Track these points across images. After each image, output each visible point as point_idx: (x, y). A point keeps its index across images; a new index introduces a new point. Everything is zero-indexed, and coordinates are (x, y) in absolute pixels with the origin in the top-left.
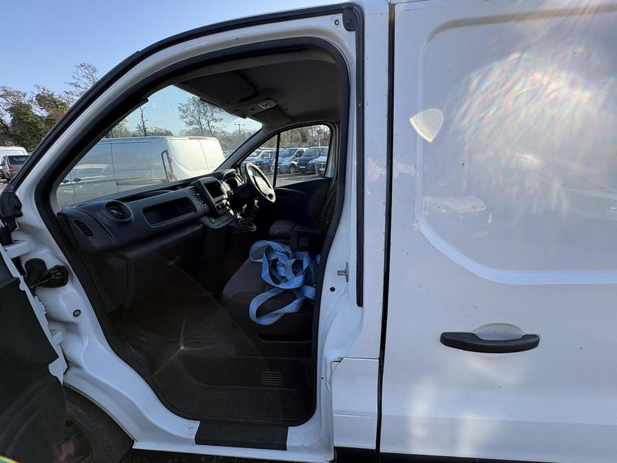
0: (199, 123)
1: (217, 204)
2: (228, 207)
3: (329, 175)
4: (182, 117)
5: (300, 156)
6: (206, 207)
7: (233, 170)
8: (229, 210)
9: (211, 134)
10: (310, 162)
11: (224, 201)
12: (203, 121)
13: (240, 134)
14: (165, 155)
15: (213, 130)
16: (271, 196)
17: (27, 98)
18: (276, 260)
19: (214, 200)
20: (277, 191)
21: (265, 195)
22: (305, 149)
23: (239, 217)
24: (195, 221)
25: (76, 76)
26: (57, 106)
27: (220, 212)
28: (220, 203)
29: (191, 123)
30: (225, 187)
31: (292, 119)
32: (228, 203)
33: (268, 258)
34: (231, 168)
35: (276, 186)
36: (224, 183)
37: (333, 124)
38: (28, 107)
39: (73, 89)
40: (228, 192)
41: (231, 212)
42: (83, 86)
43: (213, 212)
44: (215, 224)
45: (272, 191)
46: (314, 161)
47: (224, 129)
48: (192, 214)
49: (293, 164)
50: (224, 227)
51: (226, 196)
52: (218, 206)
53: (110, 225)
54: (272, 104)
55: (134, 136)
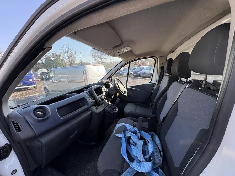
0: (99, 59)
1: (99, 99)
2: (105, 100)
3: (154, 81)
4: (93, 58)
5: (134, 70)
6: (94, 101)
7: (108, 80)
8: (105, 101)
9: (102, 63)
10: (138, 72)
11: (103, 97)
12: (100, 59)
13: (112, 63)
14: (84, 72)
15: (103, 62)
16: (125, 92)
17: (50, 55)
18: (130, 138)
19: (98, 97)
20: (128, 89)
21: (122, 92)
22: (136, 67)
23: (110, 103)
24: (87, 110)
25: (63, 47)
26: (57, 57)
27: (100, 103)
28: (101, 98)
29: (96, 60)
30: (104, 89)
31: (137, 56)
32: (105, 97)
33: (125, 135)
34: (107, 79)
35: (127, 87)
36: (104, 87)
37: (157, 57)
38: (49, 57)
39: (62, 51)
40: (105, 91)
41: (106, 101)
42: (65, 50)
43: (97, 104)
44: (98, 110)
45: (126, 90)
46: (139, 72)
47: (107, 61)
48: (86, 106)
49: (132, 73)
50: (102, 111)
51: (104, 94)
52: (100, 100)
53: (34, 123)
54: (129, 49)
55: (78, 65)
